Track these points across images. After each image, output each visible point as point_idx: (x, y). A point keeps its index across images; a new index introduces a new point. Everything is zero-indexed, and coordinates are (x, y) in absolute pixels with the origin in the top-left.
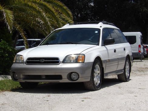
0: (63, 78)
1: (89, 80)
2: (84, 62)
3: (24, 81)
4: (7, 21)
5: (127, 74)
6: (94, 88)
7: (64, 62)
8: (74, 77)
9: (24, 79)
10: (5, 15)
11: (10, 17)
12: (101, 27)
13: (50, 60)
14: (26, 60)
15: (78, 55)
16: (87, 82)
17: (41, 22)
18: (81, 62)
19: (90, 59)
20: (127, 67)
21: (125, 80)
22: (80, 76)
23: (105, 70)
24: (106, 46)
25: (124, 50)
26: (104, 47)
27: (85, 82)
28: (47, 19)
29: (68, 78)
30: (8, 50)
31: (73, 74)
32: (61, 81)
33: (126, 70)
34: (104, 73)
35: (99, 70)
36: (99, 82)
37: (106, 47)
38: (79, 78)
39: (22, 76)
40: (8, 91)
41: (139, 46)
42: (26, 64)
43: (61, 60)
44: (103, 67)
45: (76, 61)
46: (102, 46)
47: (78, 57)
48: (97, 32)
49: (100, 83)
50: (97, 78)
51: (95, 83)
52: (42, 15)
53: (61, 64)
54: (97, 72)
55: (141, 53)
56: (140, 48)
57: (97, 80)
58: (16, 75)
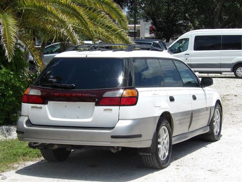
4: (5, 41)
10: (1, 30)
11: (11, 32)
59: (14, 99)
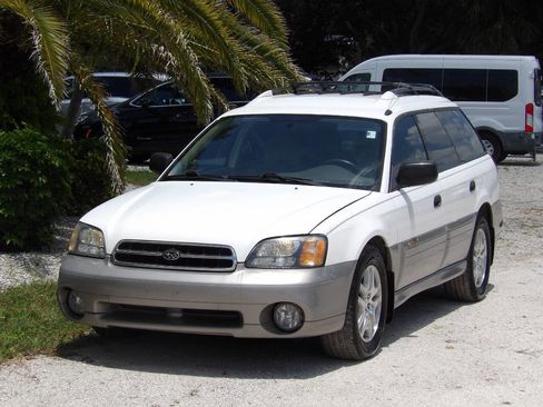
0: (246, 321)
1: (339, 326)
2: (323, 265)
3: (105, 324)
4: (46, 66)
5: (478, 274)
6: (355, 353)
7: (250, 263)
8: (286, 319)
9: (106, 316)
10: (37, 42)
11: (55, 46)
12: (388, 113)
13: (200, 253)
14: (115, 250)
15: (302, 239)
16: (333, 334)
17: (167, 58)
18: (311, 264)
19: (347, 249)
20: (481, 247)
21: (471, 298)
22: (308, 317)
23: (399, 280)
24: (406, 189)
25: (472, 187)
26: (397, 193)
27: (326, 335)
28: (193, 56)
29: (263, 324)
30: (46, 161)
31: (284, 308)
32: (237, 333)
33: (475, 259)
34: (396, 288)
35: (376, 285)
36: (376, 328)
37: (404, 194)
38: (302, 321)
39: (96, 308)
40: (47, 355)
41: (529, 109)
42: (112, 261)
43: (241, 255)
44: (393, 270)
45: (296, 261)
46: (391, 190)
47: (302, 244)
48: (372, 135)
49: (378, 330)
50: (371, 315)
51: (362, 335)
52: (175, 39)
53: (241, 272)
54: (372, 290)
55: (533, 136)
56: (529, 116)
57: (368, 323)
58: (78, 299)
59: (49, 194)
